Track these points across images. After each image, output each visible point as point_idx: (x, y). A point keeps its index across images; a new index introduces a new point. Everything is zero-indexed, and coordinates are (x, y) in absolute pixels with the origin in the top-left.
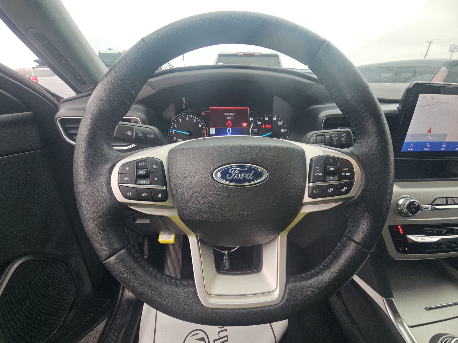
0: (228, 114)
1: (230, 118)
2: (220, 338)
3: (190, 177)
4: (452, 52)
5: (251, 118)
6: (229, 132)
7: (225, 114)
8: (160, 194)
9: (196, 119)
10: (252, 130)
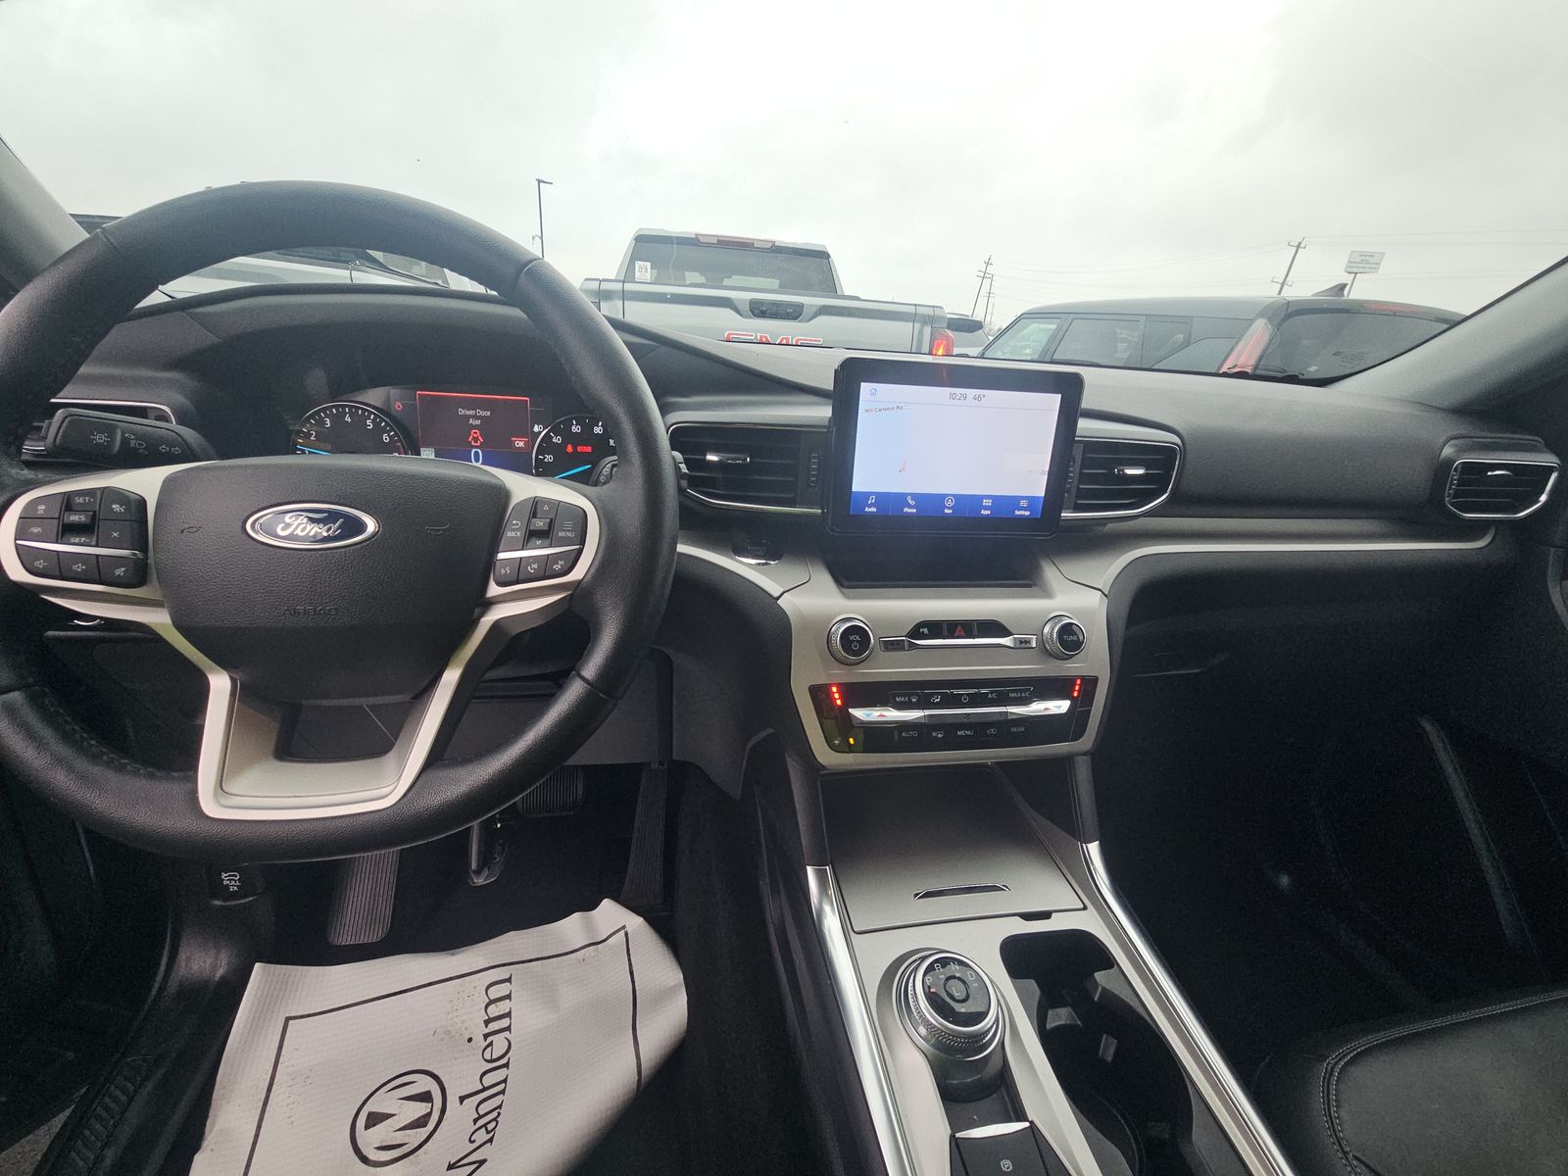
0: (472, 412)
1: (478, 422)
2: (485, 1089)
3: (195, 530)
4: (1356, 273)
5: (537, 425)
6: (477, 460)
8: (123, 569)
9: (373, 421)
10: (536, 457)
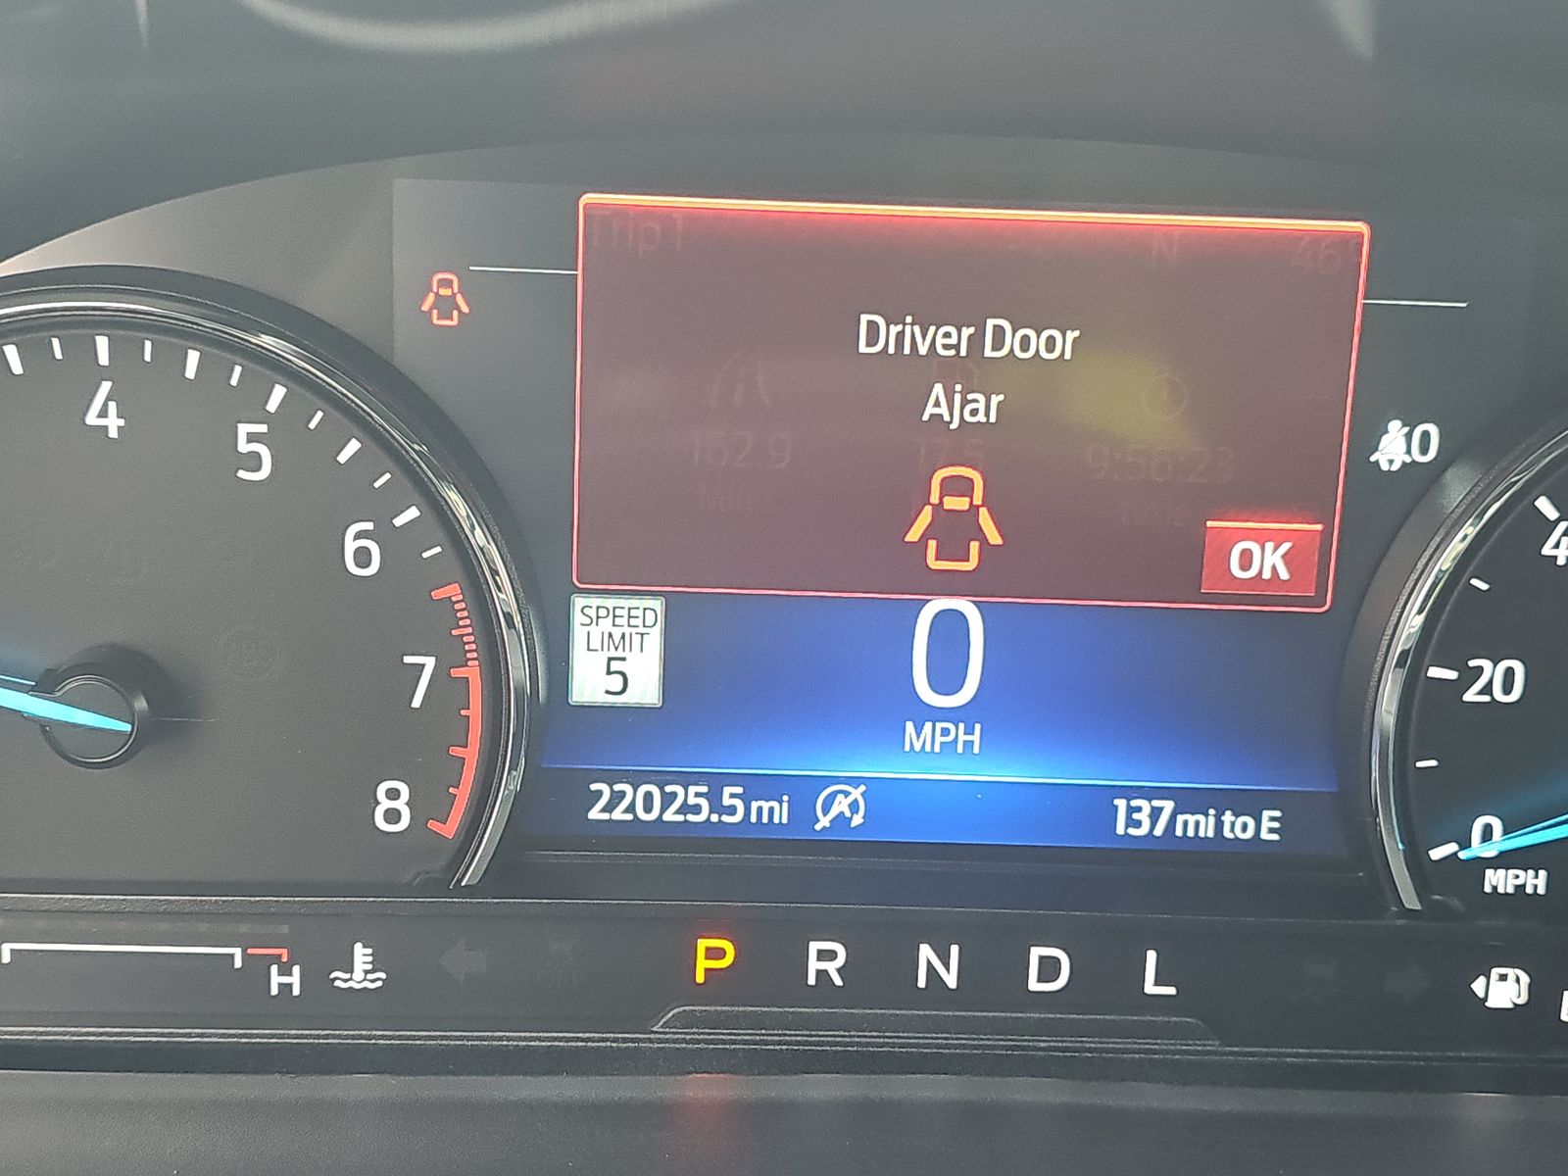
0: (947, 339)
1: (983, 408)
5: (1395, 426)
6: (947, 677)
7: (888, 334)
9: (282, 432)
